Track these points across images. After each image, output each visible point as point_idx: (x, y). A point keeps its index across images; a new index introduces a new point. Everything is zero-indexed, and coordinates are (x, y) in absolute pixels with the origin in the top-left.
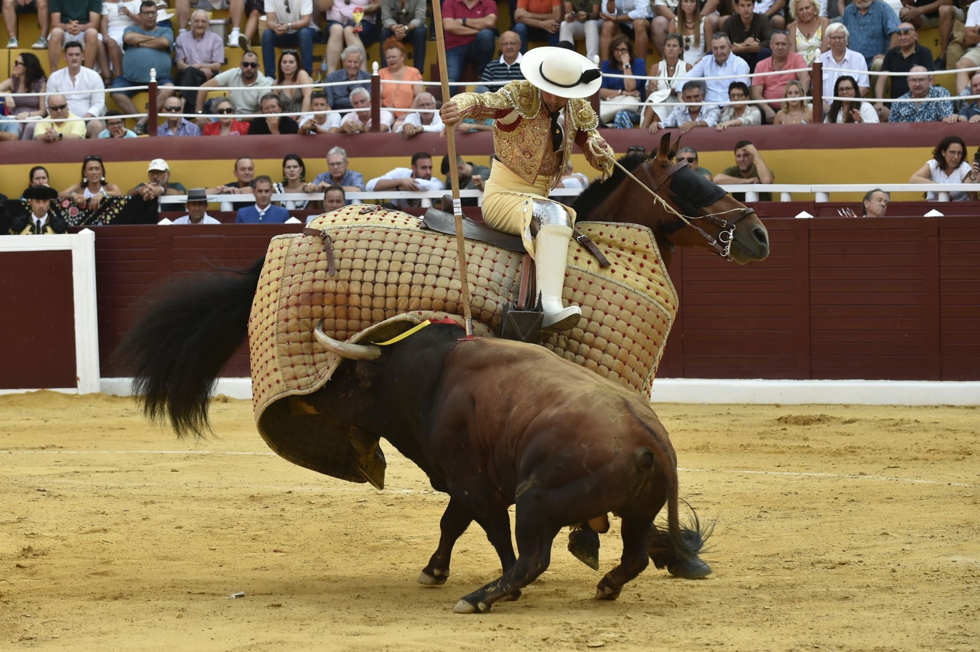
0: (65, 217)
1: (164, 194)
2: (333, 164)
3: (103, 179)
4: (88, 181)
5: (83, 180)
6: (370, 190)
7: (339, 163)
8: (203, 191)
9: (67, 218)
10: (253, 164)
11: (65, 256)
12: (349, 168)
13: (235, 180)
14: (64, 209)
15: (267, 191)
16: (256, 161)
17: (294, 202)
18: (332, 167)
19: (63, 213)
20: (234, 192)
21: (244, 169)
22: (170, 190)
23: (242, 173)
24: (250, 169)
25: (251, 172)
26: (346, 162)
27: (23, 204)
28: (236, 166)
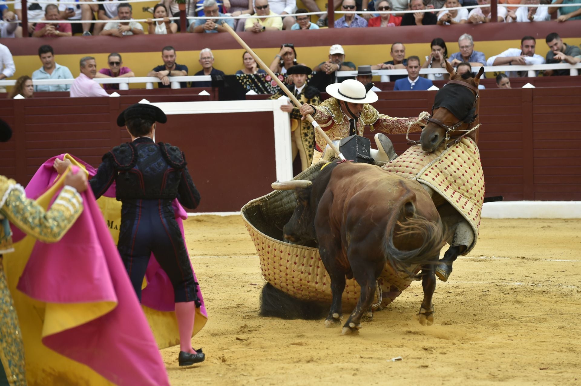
0: (268, 88)
1: (339, 70)
2: (463, 47)
3: (295, 60)
4: (284, 62)
5: (280, 62)
6: (490, 65)
7: (467, 47)
8: (369, 68)
9: (270, 88)
10: (404, 48)
11: (269, 116)
12: (475, 49)
13: (391, 59)
14: (267, 82)
15: (416, 67)
16: (407, 46)
17: (434, 74)
18: (462, 49)
19: (266, 85)
20: (390, 68)
21: (397, 51)
22: (344, 67)
23: (396, 54)
24: (402, 51)
25: (403, 54)
26: (473, 45)
27: (238, 78)
28: (392, 49)
